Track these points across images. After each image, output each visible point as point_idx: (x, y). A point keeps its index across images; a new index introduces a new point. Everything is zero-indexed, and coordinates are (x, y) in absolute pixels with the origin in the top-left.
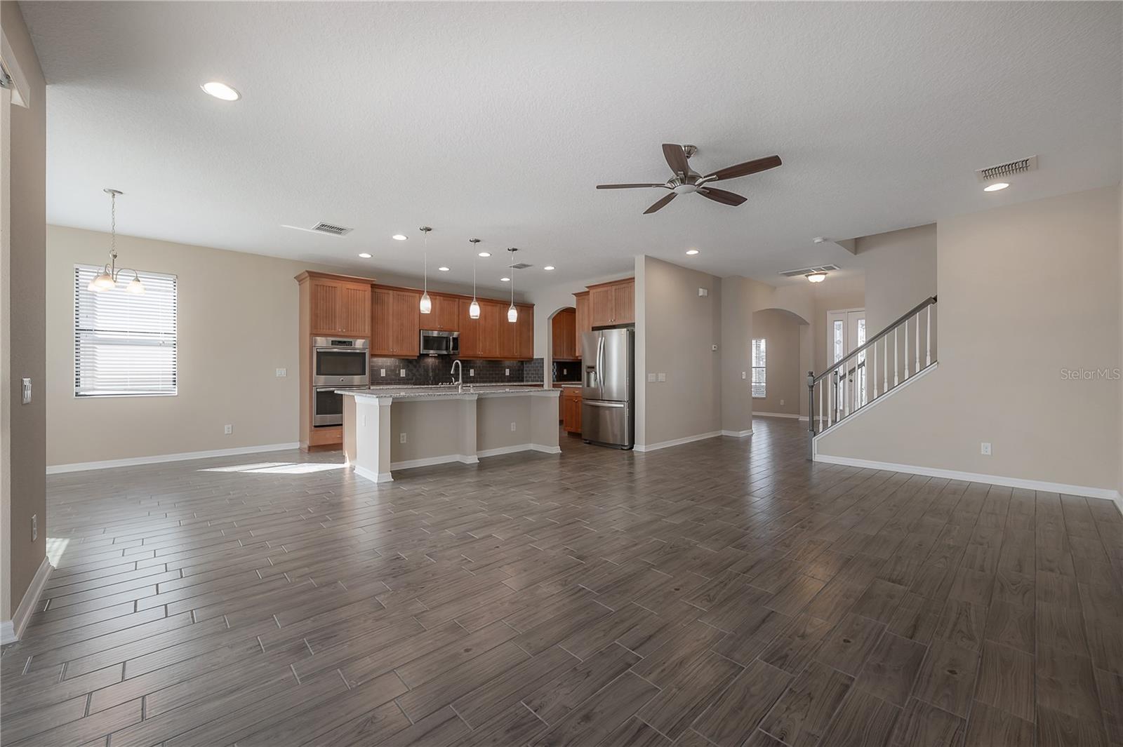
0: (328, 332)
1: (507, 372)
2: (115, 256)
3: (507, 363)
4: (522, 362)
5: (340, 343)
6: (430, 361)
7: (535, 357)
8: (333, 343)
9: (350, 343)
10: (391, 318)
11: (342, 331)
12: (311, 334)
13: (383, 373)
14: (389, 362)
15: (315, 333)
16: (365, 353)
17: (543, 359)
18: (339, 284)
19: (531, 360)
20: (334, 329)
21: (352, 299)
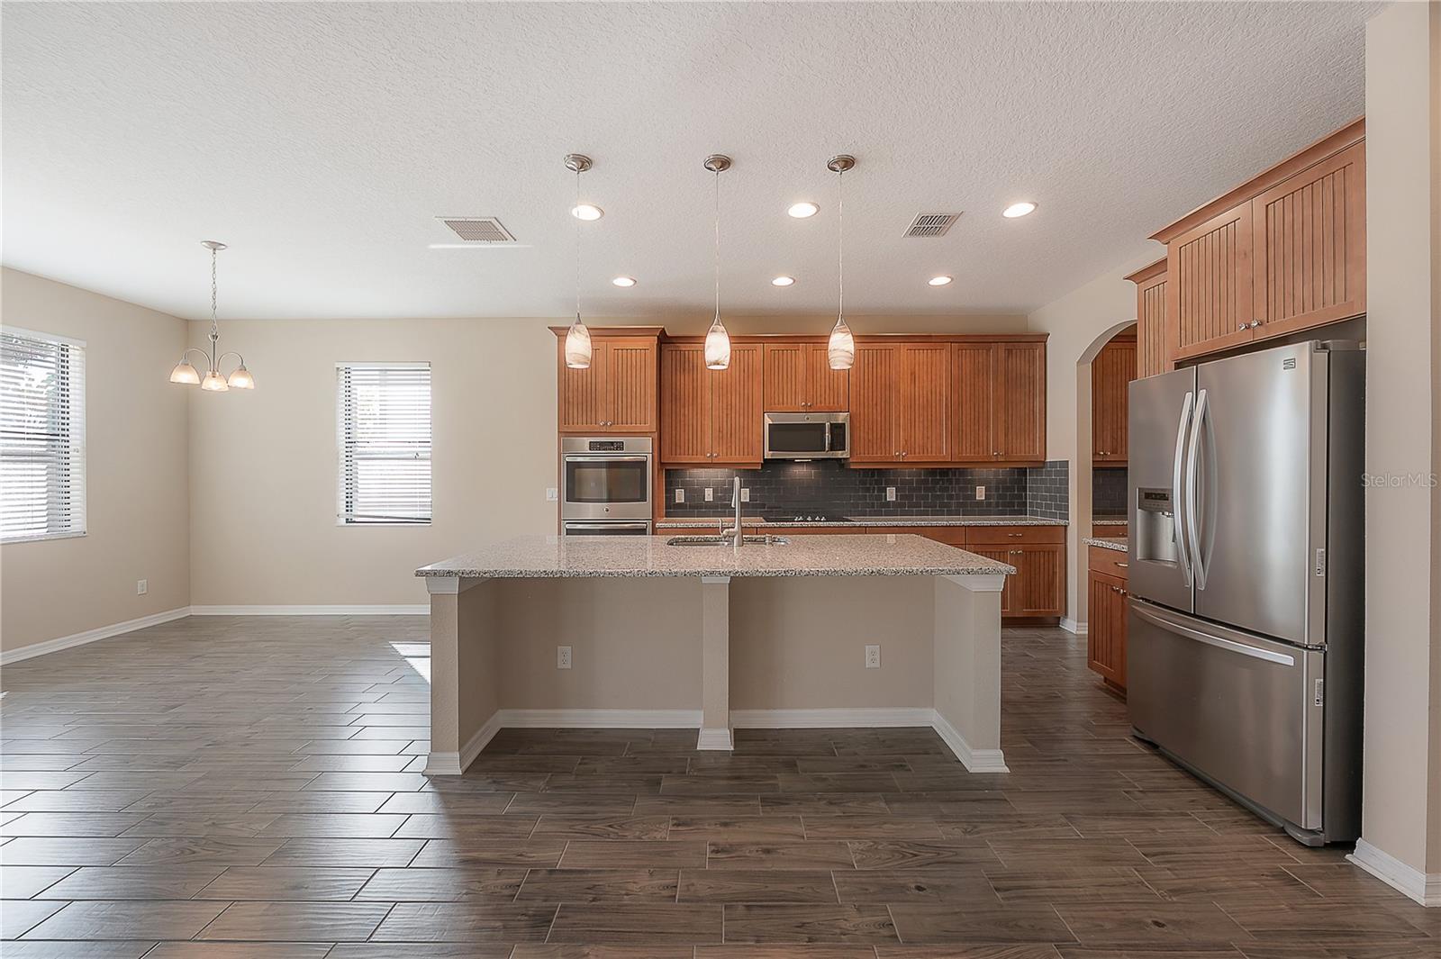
0: (585, 428)
1: (980, 493)
2: (215, 337)
3: (977, 473)
4: (1023, 472)
5: (602, 446)
6: (799, 472)
7: (1048, 460)
8: (592, 446)
9: (620, 446)
10: (708, 396)
11: (610, 425)
13: (709, 495)
14: (718, 474)
15: (566, 433)
16: (645, 462)
17: (1068, 461)
18: (601, 343)
19: (1040, 465)
20: (594, 421)
21: (625, 366)
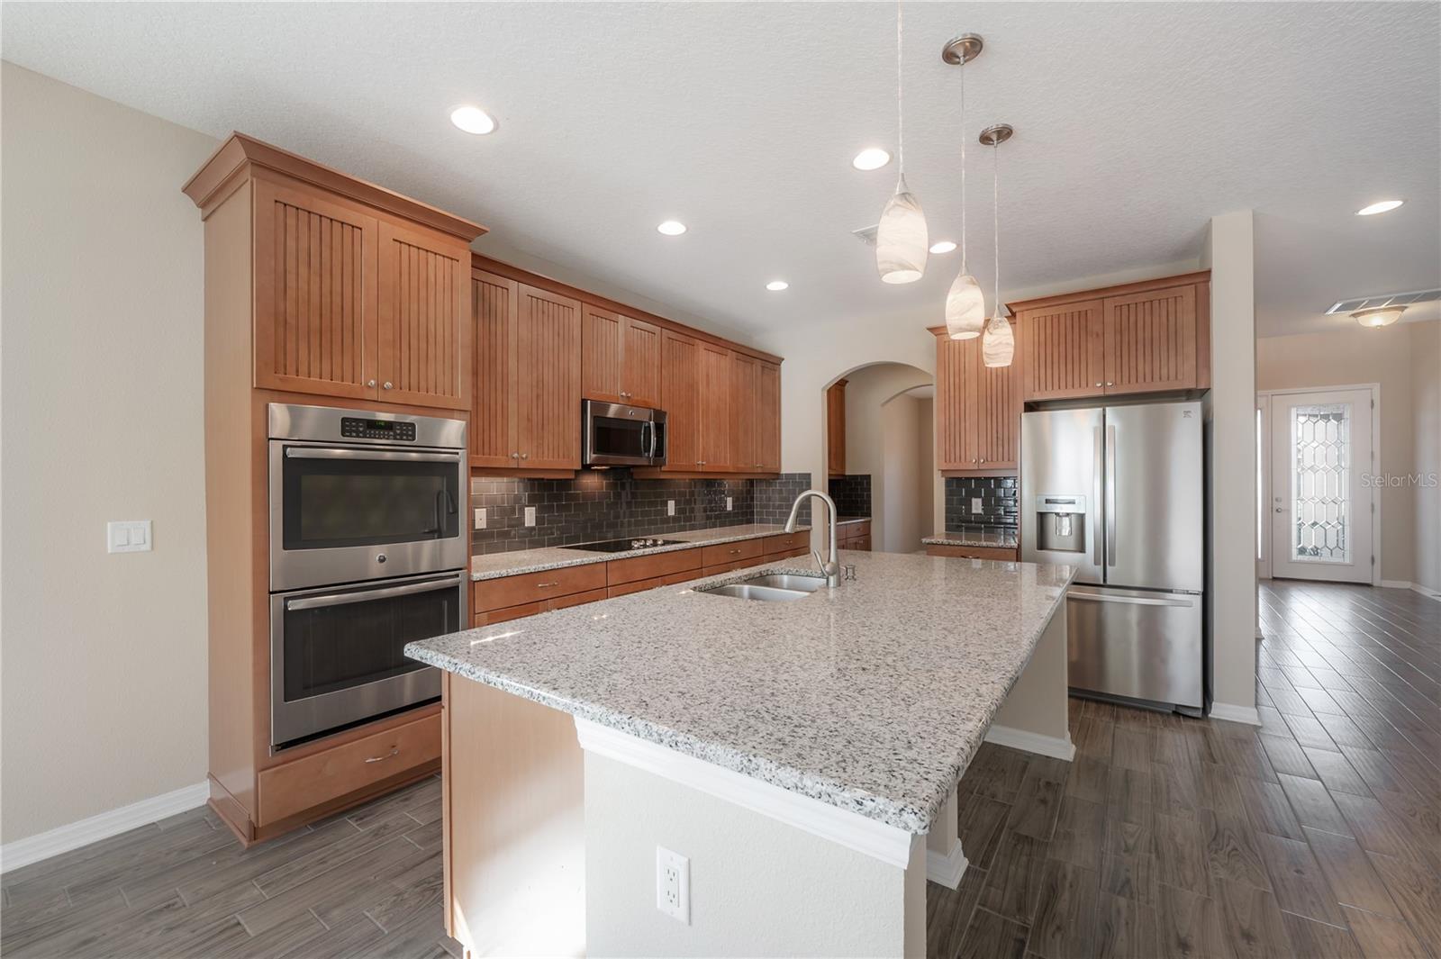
0: (327, 386)
1: (729, 503)
3: (728, 484)
4: (751, 483)
5: (371, 427)
7: (783, 471)
8: (349, 426)
9: (407, 431)
10: (512, 363)
11: (380, 386)
12: (259, 389)
13: (482, 520)
16: (455, 465)
18: (368, 219)
20: (348, 375)
21: (414, 278)
